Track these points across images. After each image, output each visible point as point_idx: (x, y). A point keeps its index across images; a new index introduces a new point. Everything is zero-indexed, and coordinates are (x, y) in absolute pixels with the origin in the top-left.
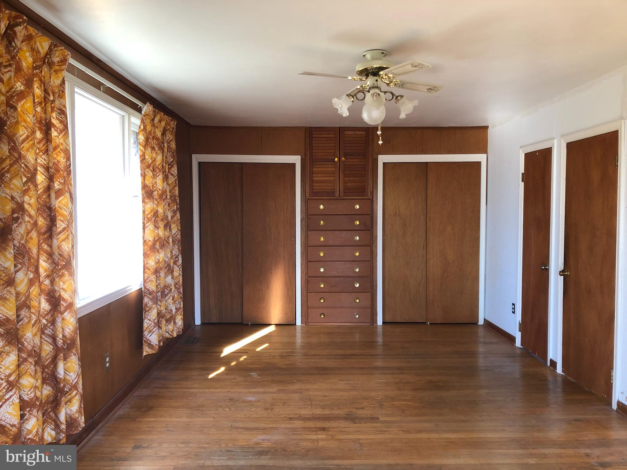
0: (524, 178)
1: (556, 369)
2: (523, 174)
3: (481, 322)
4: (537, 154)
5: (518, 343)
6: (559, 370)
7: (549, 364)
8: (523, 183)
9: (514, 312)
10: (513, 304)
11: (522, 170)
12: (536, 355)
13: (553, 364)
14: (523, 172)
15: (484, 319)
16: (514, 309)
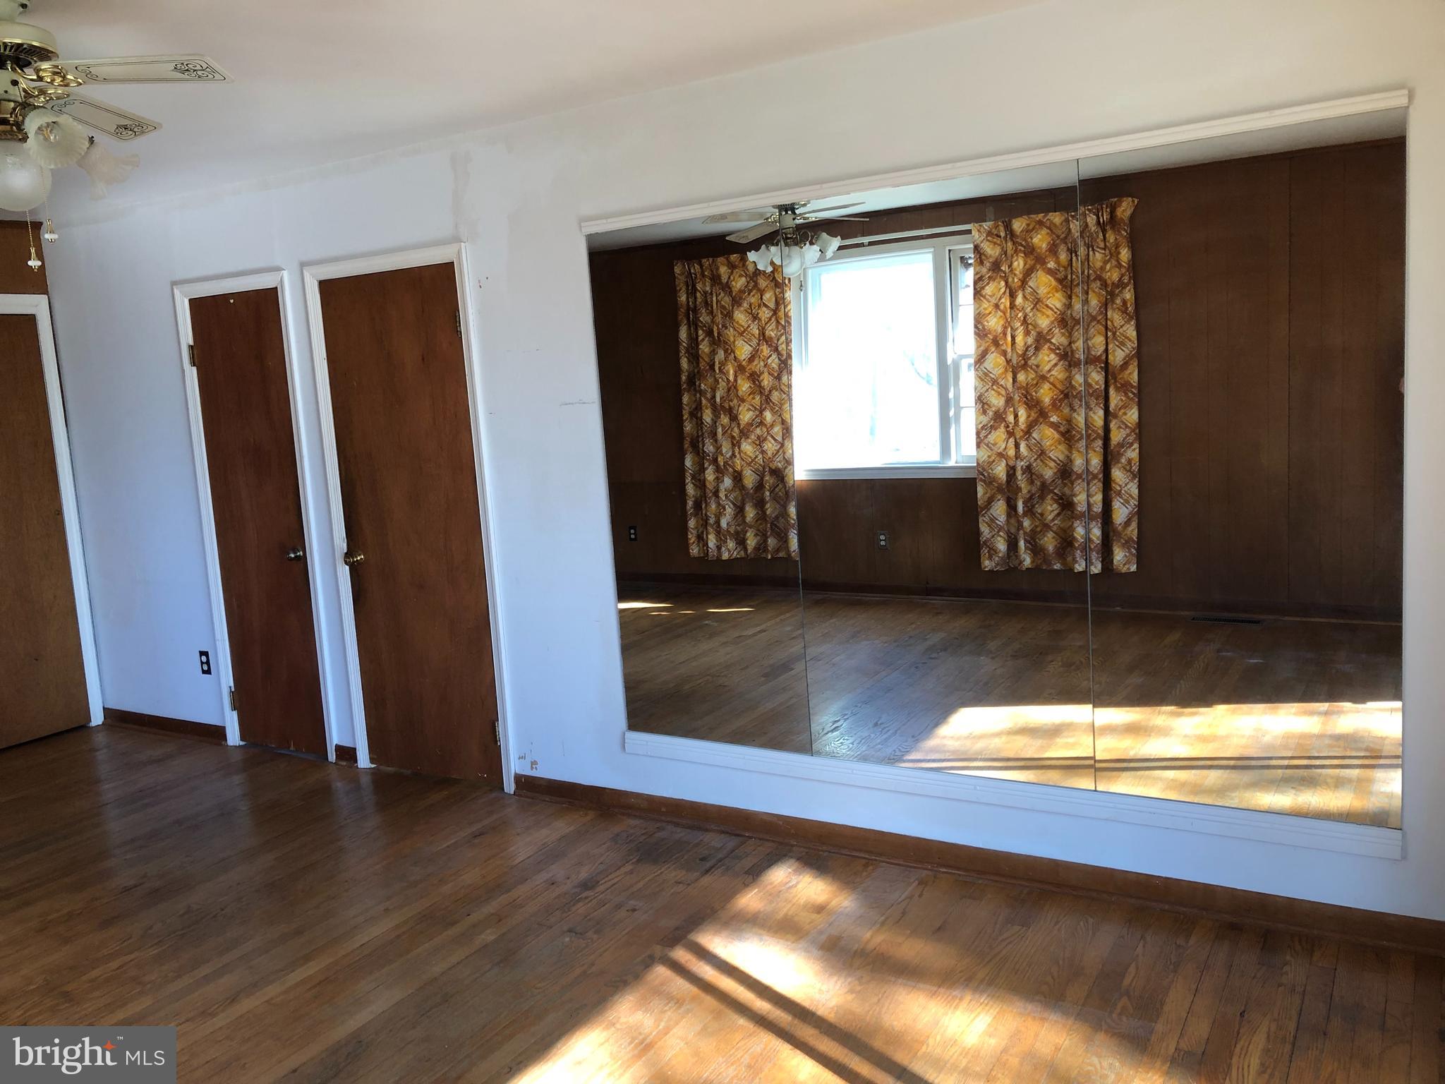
0: (196, 356)
1: (357, 762)
2: (191, 347)
3: (97, 718)
4: (232, 301)
5: (234, 737)
6: (364, 760)
7: (332, 756)
8: (194, 369)
9: (208, 672)
10: (205, 653)
11: (187, 337)
12: (292, 748)
13: (347, 754)
14: (191, 343)
15: (104, 708)
16: (208, 663)
